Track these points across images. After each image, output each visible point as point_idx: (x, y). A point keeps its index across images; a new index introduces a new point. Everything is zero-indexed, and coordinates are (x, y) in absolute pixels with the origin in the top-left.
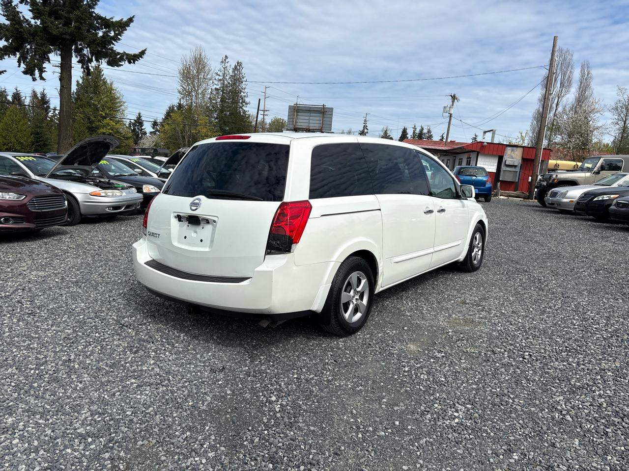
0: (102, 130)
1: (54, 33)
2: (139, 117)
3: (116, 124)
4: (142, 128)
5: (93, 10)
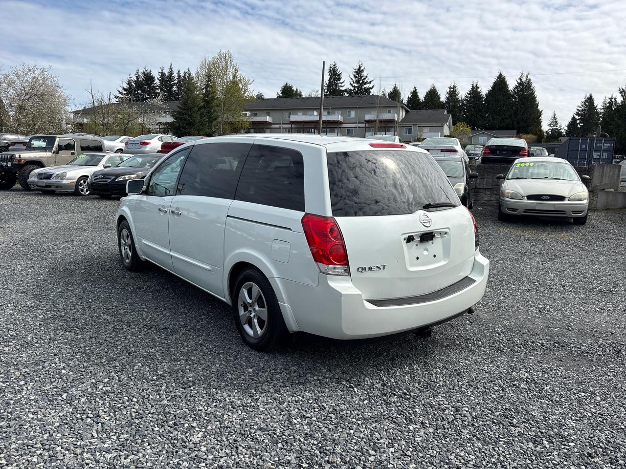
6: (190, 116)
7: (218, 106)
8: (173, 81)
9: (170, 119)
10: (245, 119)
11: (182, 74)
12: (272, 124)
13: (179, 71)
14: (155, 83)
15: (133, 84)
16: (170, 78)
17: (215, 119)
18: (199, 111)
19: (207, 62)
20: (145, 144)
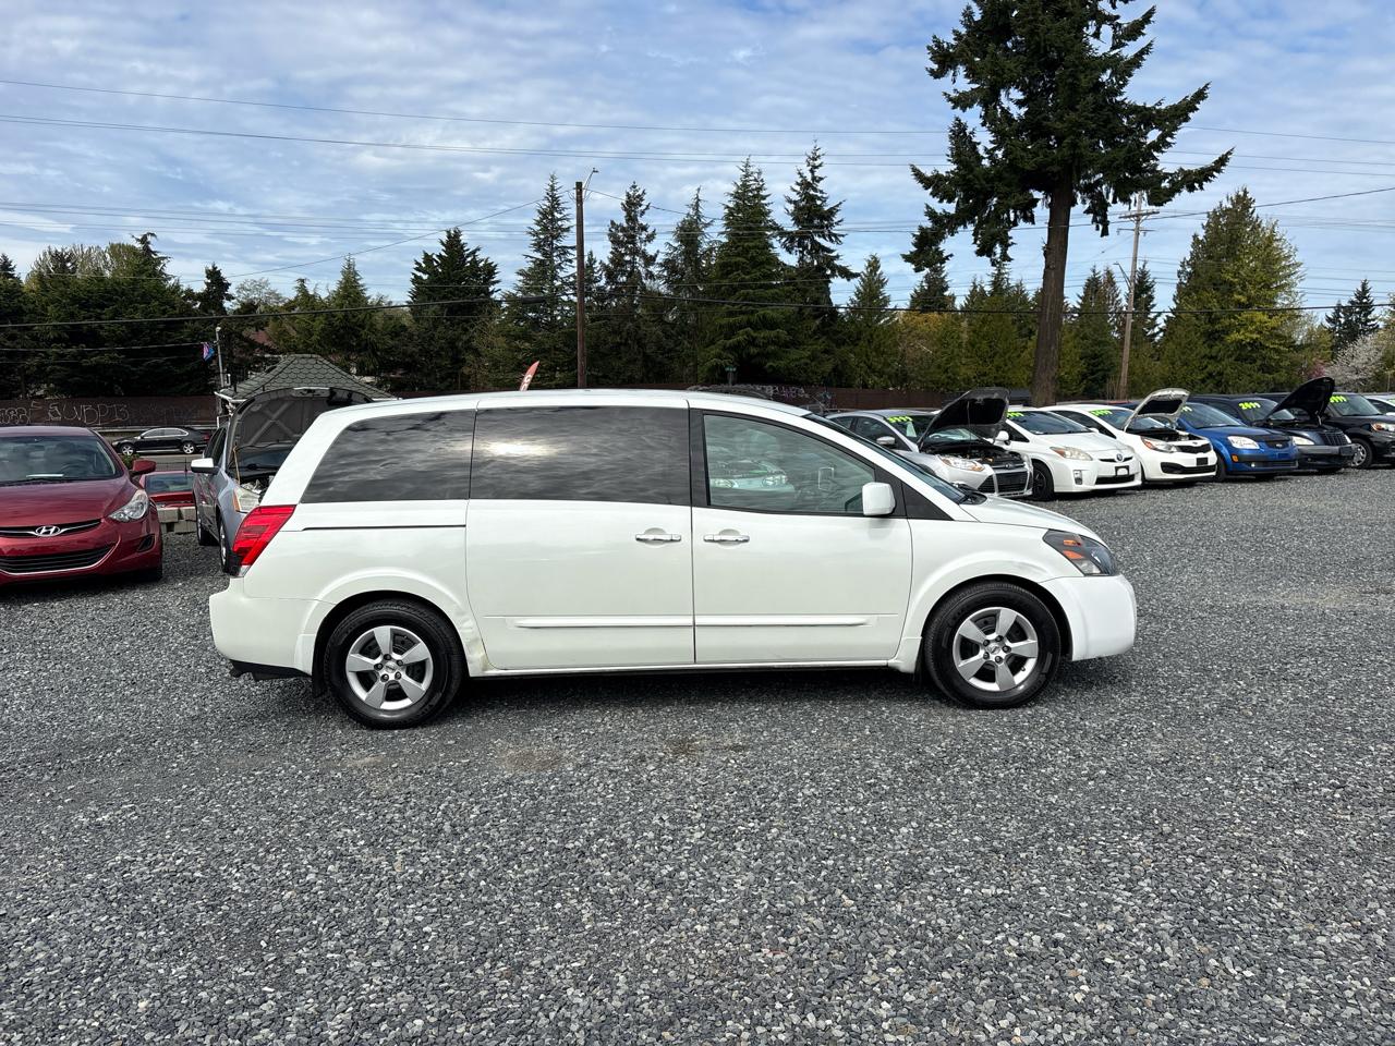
0: (1235, 336)
1: (1028, 167)
2: (1363, 293)
3: (1270, 317)
4: (1369, 317)
5: (1118, 99)
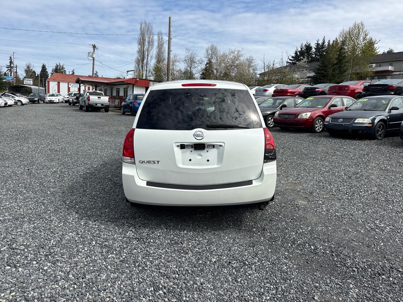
6: (325, 71)
7: (347, 62)
8: (324, 48)
9: (312, 74)
10: (370, 70)
11: (331, 43)
12: (393, 72)
13: (329, 41)
14: (312, 51)
15: (298, 53)
16: (323, 46)
17: (345, 71)
18: (332, 67)
19: (344, 32)
20: (266, 90)
